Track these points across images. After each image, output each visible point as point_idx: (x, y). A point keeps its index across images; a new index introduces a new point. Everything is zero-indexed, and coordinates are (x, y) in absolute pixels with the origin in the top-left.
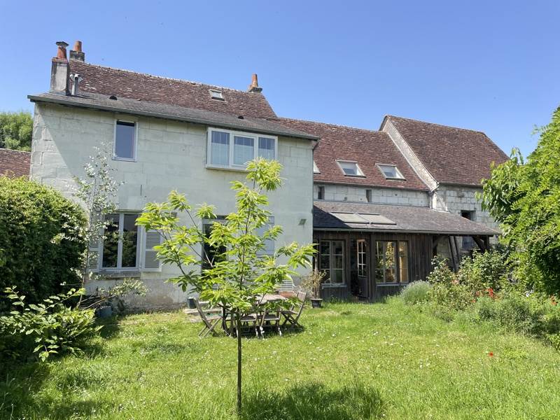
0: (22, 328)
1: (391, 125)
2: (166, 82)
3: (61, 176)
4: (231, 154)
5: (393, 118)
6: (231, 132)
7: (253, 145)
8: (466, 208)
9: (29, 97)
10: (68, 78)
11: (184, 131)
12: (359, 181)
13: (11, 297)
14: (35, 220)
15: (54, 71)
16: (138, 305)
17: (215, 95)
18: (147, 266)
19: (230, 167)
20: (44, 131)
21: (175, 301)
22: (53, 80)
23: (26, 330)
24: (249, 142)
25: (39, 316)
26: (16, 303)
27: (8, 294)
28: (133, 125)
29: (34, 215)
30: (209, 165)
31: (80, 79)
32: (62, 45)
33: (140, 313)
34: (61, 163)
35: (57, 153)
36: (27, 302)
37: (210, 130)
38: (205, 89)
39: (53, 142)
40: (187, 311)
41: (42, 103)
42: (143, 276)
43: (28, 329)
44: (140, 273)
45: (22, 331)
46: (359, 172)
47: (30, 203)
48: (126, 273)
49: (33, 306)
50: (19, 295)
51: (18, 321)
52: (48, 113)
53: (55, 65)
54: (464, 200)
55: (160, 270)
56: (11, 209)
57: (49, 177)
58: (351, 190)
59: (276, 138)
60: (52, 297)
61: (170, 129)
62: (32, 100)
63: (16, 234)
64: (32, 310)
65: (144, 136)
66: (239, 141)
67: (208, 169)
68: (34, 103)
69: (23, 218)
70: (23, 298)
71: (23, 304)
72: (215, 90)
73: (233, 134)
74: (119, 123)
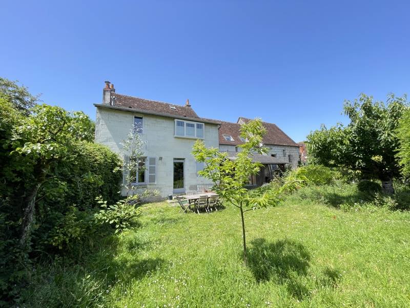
0: (107, 220)
1: (242, 121)
2: (151, 102)
3: (110, 141)
4: (185, 131)
5: (242, 118)
6: (185, 121)
7: (194, 127)
8: (273, 154)
9: (94, 104)
10: (111, 98)
11: (164, 121)
12: (233, 143)
13: (99, 202)
14: (102, 161)
15: (104, 94)
16: (146, 199)
17: (172, 107)
18: (150, 182)
19: (185, 137)
20: (101, 121)
21: (163, 197)
22: (104, 98)
23: (109, 221)
24: (192, 126)
25: (115, 212)
26: (102, 206)
27: (98, 200)
28: (141, 118)
29: (101, 158)
30: (176, 136)
31: (115, 99)
32: (108, 83)
33: (148, 203)
34: (110, 135)
35: (108, 131)
36: (108, 204)
37: (176, 120)
38: (167, 105)
39: (106, 126)
40: (169, 201)
41: (100, 108)
42: (148, 186)
43: (110, 220)
44: (146, 185)
45: (107, 221)
46: (232, 139)
47: (98, 153)
48: (140, 185)
49: (111, 207)
50: (104, 200)
51: (104, 215)
52: (103, 112)
53: (105, 91)
54: (272, 150)
55: (156, 183)
56: (90, 156)
57: (104, 142)
58: (230, 147)
59: (203, 124)
60: (121, 201)
61: (158, 120)
62: (96, 106)
63: (93, 168)
64: (111, 209)
65: (147, 123)
66: (188, 125)
67: (176, 138)
68: (96, 108)
69: (96, 161)
70: (106, 202)
71: (106, 206)
72: (172, 105)
73: (186, 122)
74: (135, 117)
